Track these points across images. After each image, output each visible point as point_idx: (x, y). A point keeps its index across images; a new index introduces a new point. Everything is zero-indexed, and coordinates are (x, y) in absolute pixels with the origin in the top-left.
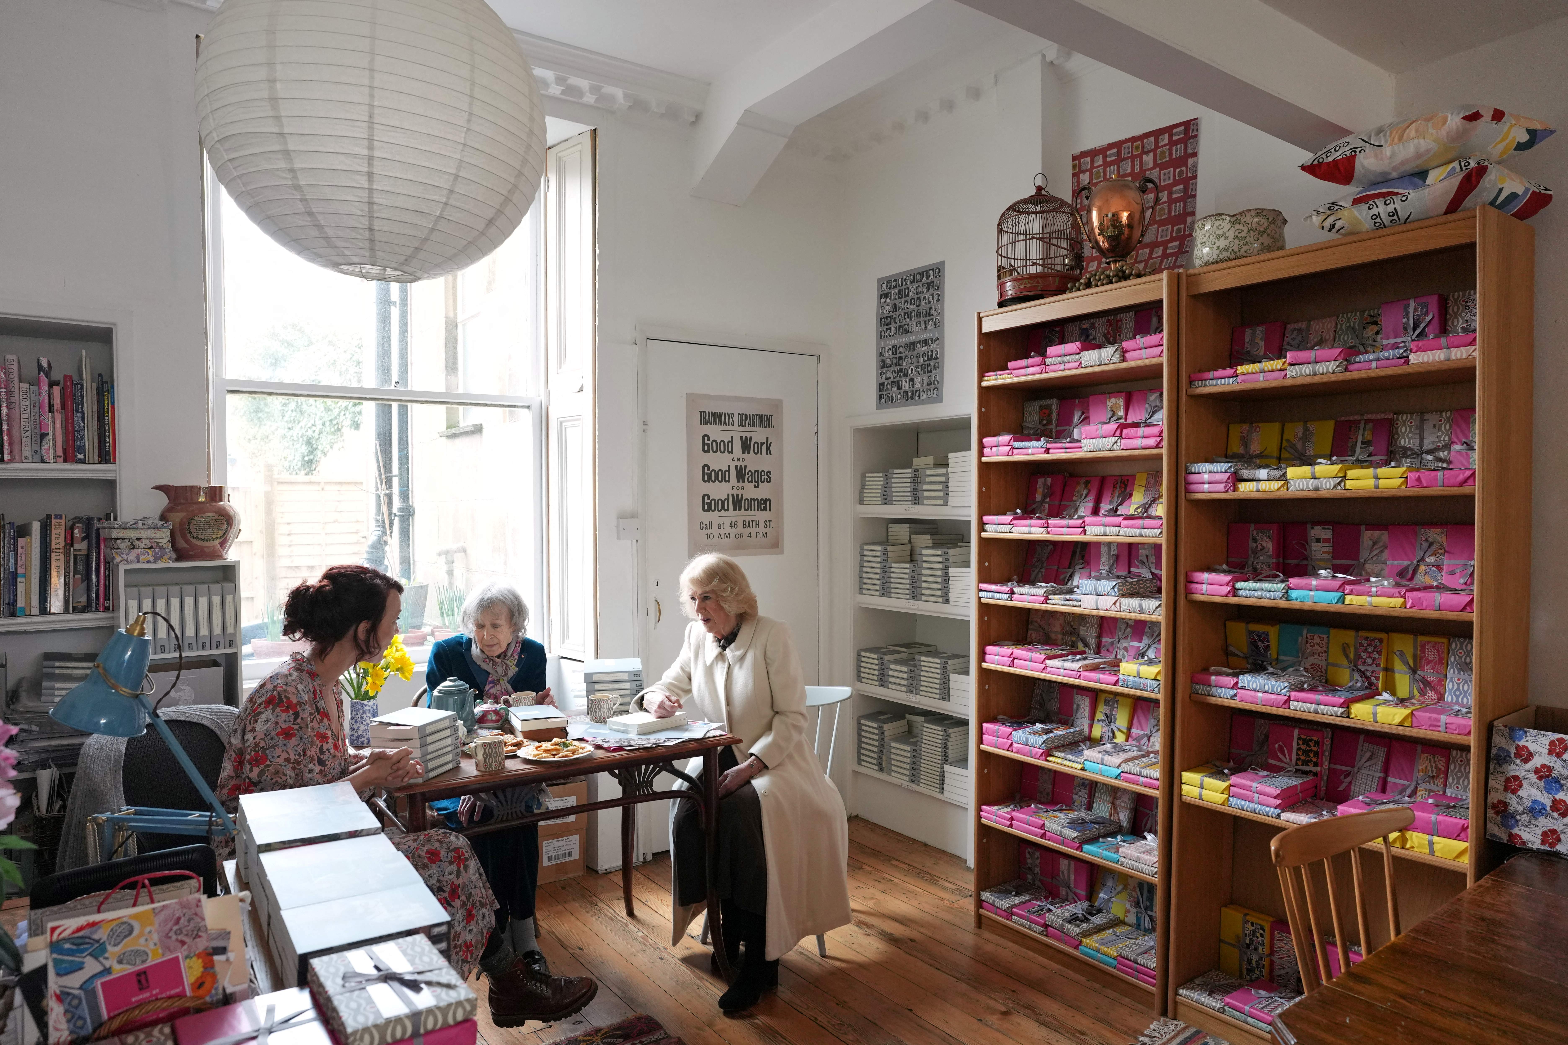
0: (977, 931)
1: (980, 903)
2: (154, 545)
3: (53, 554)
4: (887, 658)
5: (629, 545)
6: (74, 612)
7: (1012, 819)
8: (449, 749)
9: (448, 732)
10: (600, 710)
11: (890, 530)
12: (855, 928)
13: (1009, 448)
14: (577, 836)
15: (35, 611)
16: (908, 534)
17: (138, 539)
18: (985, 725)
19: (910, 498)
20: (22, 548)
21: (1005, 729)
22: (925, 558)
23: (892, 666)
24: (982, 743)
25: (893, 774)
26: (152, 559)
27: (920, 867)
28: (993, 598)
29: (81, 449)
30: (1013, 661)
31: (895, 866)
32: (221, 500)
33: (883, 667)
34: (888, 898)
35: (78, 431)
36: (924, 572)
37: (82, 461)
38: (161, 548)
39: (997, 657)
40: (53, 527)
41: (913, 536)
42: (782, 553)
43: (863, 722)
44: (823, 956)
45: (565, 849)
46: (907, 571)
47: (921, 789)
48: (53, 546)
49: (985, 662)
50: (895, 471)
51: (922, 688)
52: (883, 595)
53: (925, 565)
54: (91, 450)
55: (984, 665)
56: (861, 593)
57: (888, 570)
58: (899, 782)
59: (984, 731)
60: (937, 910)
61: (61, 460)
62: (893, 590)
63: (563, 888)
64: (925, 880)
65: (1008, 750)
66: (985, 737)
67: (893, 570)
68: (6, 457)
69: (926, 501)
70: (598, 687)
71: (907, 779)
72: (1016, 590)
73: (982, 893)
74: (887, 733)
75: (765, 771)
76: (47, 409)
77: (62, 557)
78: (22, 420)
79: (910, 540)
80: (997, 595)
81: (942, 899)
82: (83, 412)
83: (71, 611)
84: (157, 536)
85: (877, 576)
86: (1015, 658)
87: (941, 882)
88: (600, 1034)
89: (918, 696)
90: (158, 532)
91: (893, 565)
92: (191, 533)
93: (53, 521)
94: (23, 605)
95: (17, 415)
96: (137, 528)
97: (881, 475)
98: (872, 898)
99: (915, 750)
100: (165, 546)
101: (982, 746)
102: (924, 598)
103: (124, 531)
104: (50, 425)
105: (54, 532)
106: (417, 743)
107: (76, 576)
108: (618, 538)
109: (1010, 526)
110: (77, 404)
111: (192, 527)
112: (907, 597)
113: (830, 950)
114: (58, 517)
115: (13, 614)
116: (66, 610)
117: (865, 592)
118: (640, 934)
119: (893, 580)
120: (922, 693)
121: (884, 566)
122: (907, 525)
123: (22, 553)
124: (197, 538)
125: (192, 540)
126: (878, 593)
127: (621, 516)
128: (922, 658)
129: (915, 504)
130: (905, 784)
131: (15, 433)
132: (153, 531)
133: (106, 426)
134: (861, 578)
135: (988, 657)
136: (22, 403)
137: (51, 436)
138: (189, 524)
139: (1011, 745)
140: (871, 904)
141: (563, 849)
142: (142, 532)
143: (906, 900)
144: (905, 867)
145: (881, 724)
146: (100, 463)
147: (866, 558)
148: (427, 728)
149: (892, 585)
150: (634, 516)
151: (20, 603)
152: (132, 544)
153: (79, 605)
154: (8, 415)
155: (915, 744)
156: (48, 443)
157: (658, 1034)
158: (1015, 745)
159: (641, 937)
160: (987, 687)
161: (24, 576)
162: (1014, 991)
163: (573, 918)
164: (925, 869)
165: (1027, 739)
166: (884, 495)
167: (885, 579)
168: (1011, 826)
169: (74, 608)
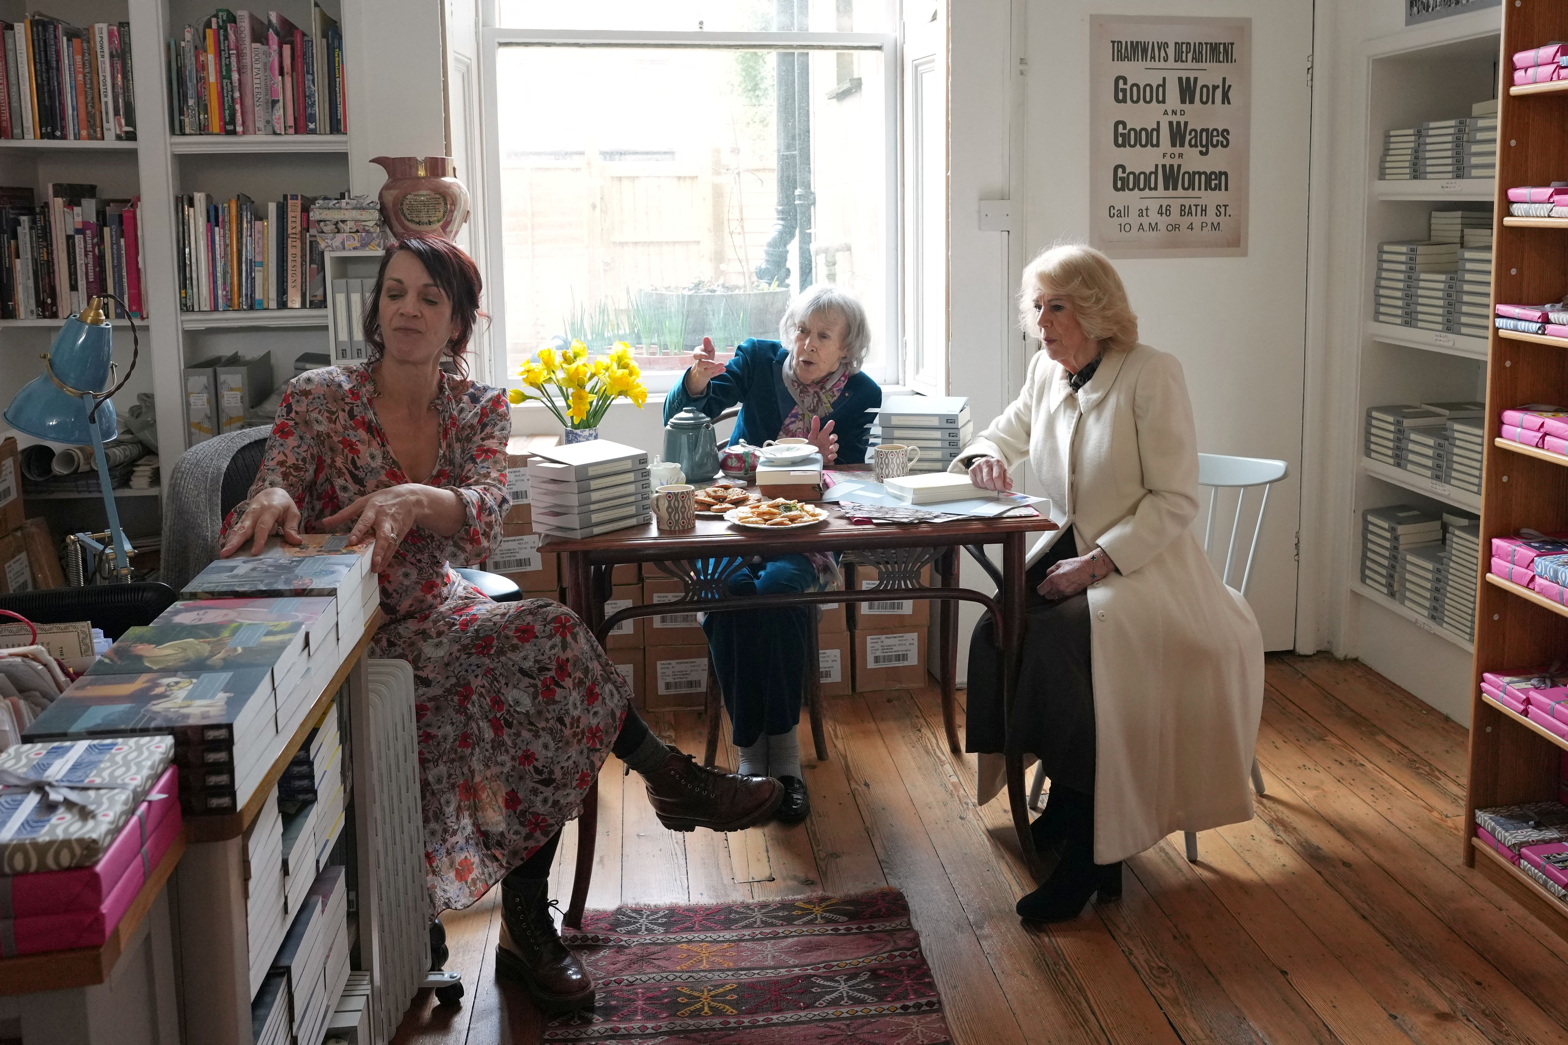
0: (1465, 871)
1: (1473, 828)
2: (359, 229)
3: (290, 240)
4: (1407, 423)
5: (996, 240)
6: (311, 307)
7: (1528, 701)
8: (632, 499)
9: (631, 477)
10: (887, 465)
11: (1433, 221)
12: (1265, 828)
13: (1554, 66)
14: (915, 635)
15: (273, 304)
16: (1459, 227)
17: (343, 221)
18: (1495, 541)
19: (1450, 168)
20: (259, 232)
21: (1524, 552)
22: (1469, 266)
23: (1413, 436)
24: (1490, 571)
25: (1407, 603)
26: (358, 245)
27: (1419, 751)
28: (1515, 330)
29: (312, 118)
30: (1543, 438)
31: (1381, 745)
32: (444, 175)
33: (1400, 435)
34: (1342, 791)
35: (310, 97)
36: (1466, 287)
37: (313, 132)
38: (368, 232)
39: (1519, 430)
40: (289, 209)
41: (1466, 231)
42: (1245, 254)
43: (1370, 518)
44: (1193, 860)
45: (898, 649)
46: (1442, 286)
47: (1444, 631)
48: (290, 231)
49: (1501, 436)
50: (1432, 125)
51: (1454, 474)
52: (1407, 324)
53: (1468, 277)
54: (322, 117)
55: (1499, 442)
56: (1376, 320)
57: (1413, 284)
58: (1413, 616)
59: (1494, 552)
60: (1412, 824)
61: (292, 131)
62: (1420, 317)
63: (889, 701)
64: (1419, 774)
65: (1527, 587)
66: (1495, 561)
67: (1422, 284)
68: (239, 129)
69: (1475, 172)
70: (897, 433)
71: (1426, 613)
72: (1552, 316)
73: (1478, 813)
74: (1402, 540)
75: (1114, 577)
76: (277, 72)
77: (298, 244)
78: (255, 86)
79: (1462, 237)
80: (1522, 325)
81: (1431, 809)
82: (313, 74)
83: (308, 306)
84: (363, 218)
85: (1399, 294)
86: (1546, 434)
87: (1443, 781)
88: (824, 905)
89: (1448, 487)
90: (364, 212)
91: (1423, 276)
92: (404, 215)
93: (290, 202)
94: (261, 297)
95: (250, 80)
96: (340, 208)
97: (1411, 132)
98: (1317, 788)
99: (1439, 570)
100: (372, 230)
101: (1489, 575)
102: (1464, 330)
103: (326, 211)
104: (281, 91)
105: (290, 214)
106: (575, 488)
107: (313, 266)
108: (980, 229)
109: (1549, 206)
110: (308, 64)
111: (405, 207)
112: (1440, 327)
113: (1202, 854)
114: (295, 197)
115: (251, 308)
116: (303, 306)
117: (1382, 318)
118: (954, 779)
119: (1421, 300)
120: (1453, 482)
121: (1410, 278)
122: (1459, 214)
123: (259, 238)
124: (412, 221)
125: (406, 223)
126: (1399, 321)
127: (985, 197)
128: (1457, 427)
129: (1458, 177)
130: (1422, 620)
131: (248, 101)
132: (359, 211)
133: (337, 89)
134: (1378, 296)
135: (1505, 428)
136: (255, 66)
137: (281, 103)
138: (402, 204)
139: (1533, 578)
140: (1309, 796)
141: (895, 648)
142: (346, 212)
143: (1369, 799)
144: (1394, 747)
145: (1394, 525)
146: (331, 133)
147: (1386, 266)
148: (590, 469)
149: (1420, 308)
150: (1004, 196)
151: (258, 295)
152: (337, 228)
153: (316, 300)
154: (240, 80)
155: (1440, 561)
156: (279, 112)
157: (898, 922)
158: (1538, 580)
159: (953, 784)
160: (1505, 479)
161: (262, 264)
162: (1479, 984)
163: (880, 743)
164: (1426, 757)
165: (1556, 572)
166: (1415, 164)
167: (1410, 297)
168: (1525, 713)
169: (311, 302)
